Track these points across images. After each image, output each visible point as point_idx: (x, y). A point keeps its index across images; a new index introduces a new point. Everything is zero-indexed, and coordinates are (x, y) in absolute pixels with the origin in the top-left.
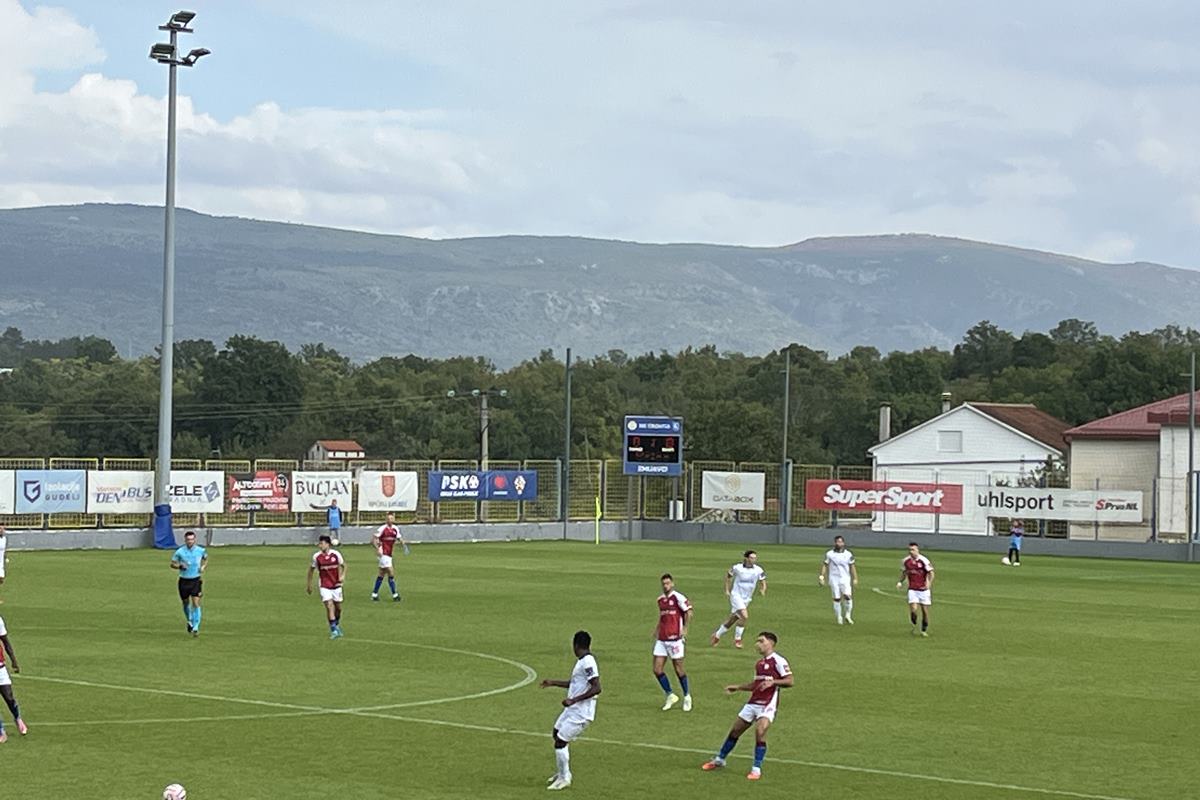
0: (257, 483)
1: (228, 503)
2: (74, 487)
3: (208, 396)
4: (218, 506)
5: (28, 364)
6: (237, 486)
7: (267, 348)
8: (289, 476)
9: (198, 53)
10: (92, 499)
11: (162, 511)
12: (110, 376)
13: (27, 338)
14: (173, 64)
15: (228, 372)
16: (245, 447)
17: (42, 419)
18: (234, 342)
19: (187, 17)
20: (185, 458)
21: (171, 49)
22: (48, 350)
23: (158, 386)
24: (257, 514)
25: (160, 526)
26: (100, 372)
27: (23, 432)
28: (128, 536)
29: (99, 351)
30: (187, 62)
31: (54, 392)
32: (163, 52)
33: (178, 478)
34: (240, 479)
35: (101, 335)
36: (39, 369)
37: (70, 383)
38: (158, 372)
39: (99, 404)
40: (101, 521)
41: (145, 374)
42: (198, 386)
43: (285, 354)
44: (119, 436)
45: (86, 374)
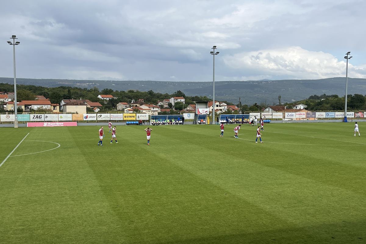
0: (359, 114)
1: (355, 116)
2: (333, 114)
3: (351, 102)
4: (353, 117)
5: (327, 98)
6: (356, 114)
7: (360, 95)
8: (364, 113)
9: (351, 57)
10: (336, 116)
11: (345, 117)
12: (337, 100)
13: (326, 95)
14: (347, 59)
15: (354, 99)
16: (357, 108)
17: (328, 105)
18: (355, 95)
19: (349, 52)
20: (349, 110)
22: (329, 96)
23: (345, 101)
24: (359, 118)
25: (345, 119)
26: (336, 99)
27: (326, 107)
28: (341, 121)
29: (336, 96)
30: (349, 58)
31: (330, 102)
32: (346, 57)
33: (348, 113)
34: (356, 113)
35: (336, 94)
36: (328, 99)
37: (332, 101)
38: (345, 99)
39: (336, 103)
40: (337, 119)
41: (343, 99)
42: (350, 101)
43: (363, 96)
44: (339, 107)
45: (334, 99)
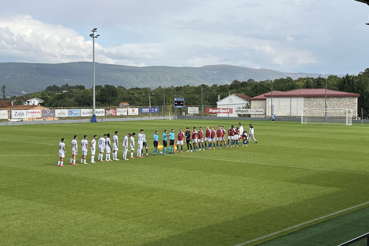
0: (110, 111)
1: (105, 114)
2: (79, 112)
3: (101, 95)
4: (104, 115)
5: (70, 90)
6: (107, 111)
7: (111, 87)
8: (116, 109)
9: (98, 36)
10: (81, 114)
11: (94, 116)
12: (84, 92)
13: (69, 85)
14: (94, 37)
15: (105, 91)
16: (108, 104)
17: (72, 100)
18: (106, 86)
19: (96, 29)
20: (98, 106)
21: (93, 35)
22: (73, 88)
23: (93, 94)
24: (111, 116)
25: (94, 118)
26: (82, 91)
27: (69, 102)
28: (88, 120)
29: (82, 88)
30: (96, 37)
31: (74, 95)
32: (92, 35)
33: (97, 110)
34: (107, 110)
35: (82, 85)
36: (72, 91)
37: (77, 93)
38: (93, 91)
39: (82, 97)
40: (83, 118)
41: (90, 91)
42: (100, 94)
43: (115, 88)
44: (86, 102)
45: (80, 91)
